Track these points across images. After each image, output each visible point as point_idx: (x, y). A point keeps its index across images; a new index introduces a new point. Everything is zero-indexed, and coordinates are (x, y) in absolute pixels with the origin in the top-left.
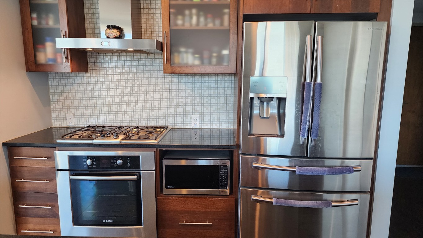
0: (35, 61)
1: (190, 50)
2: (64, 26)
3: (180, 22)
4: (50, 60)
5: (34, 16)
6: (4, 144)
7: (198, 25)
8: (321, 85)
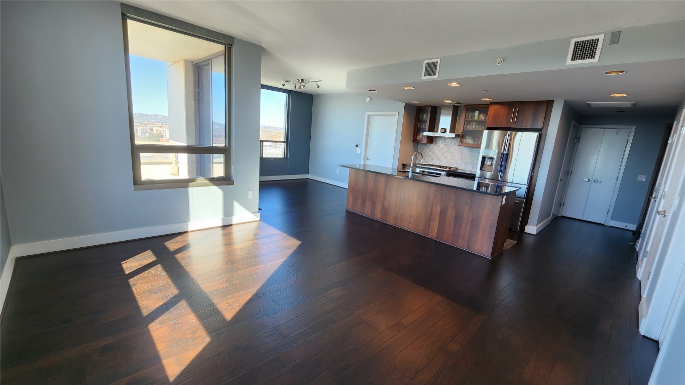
0: (416, 139)
1: (470, 138)
2: (427, 128)
3: (468, 127)
4: (420, 139)
5: (419, 123)
6: (403, 164)
7: (475, 128)
8: (508, 154)
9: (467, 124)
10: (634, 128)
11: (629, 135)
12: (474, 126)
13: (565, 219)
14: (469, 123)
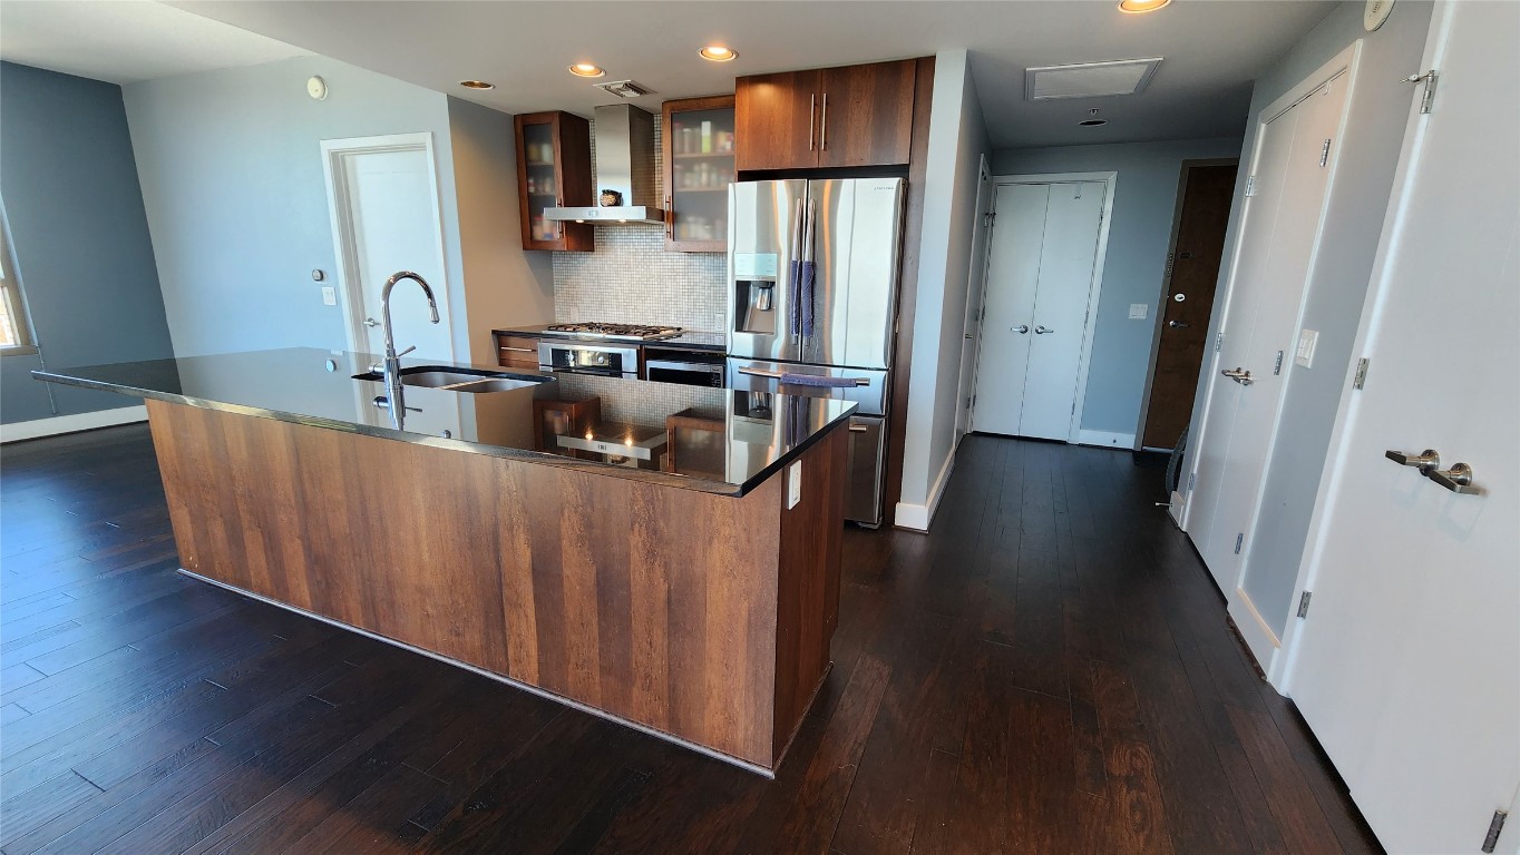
0: (532, 237)
1: (701, 220)
2: (559, 196)
3: (688, 182)
4: (547, 235)
5: (531, 181)
6: (494, 332)
7: (709, 185)
8: (813, 265)
9: (683, 172)
10: (1112, 177)
11: (1104, 200)
12: (704, 177)
13: (981, 440)
14: (689, 165)
